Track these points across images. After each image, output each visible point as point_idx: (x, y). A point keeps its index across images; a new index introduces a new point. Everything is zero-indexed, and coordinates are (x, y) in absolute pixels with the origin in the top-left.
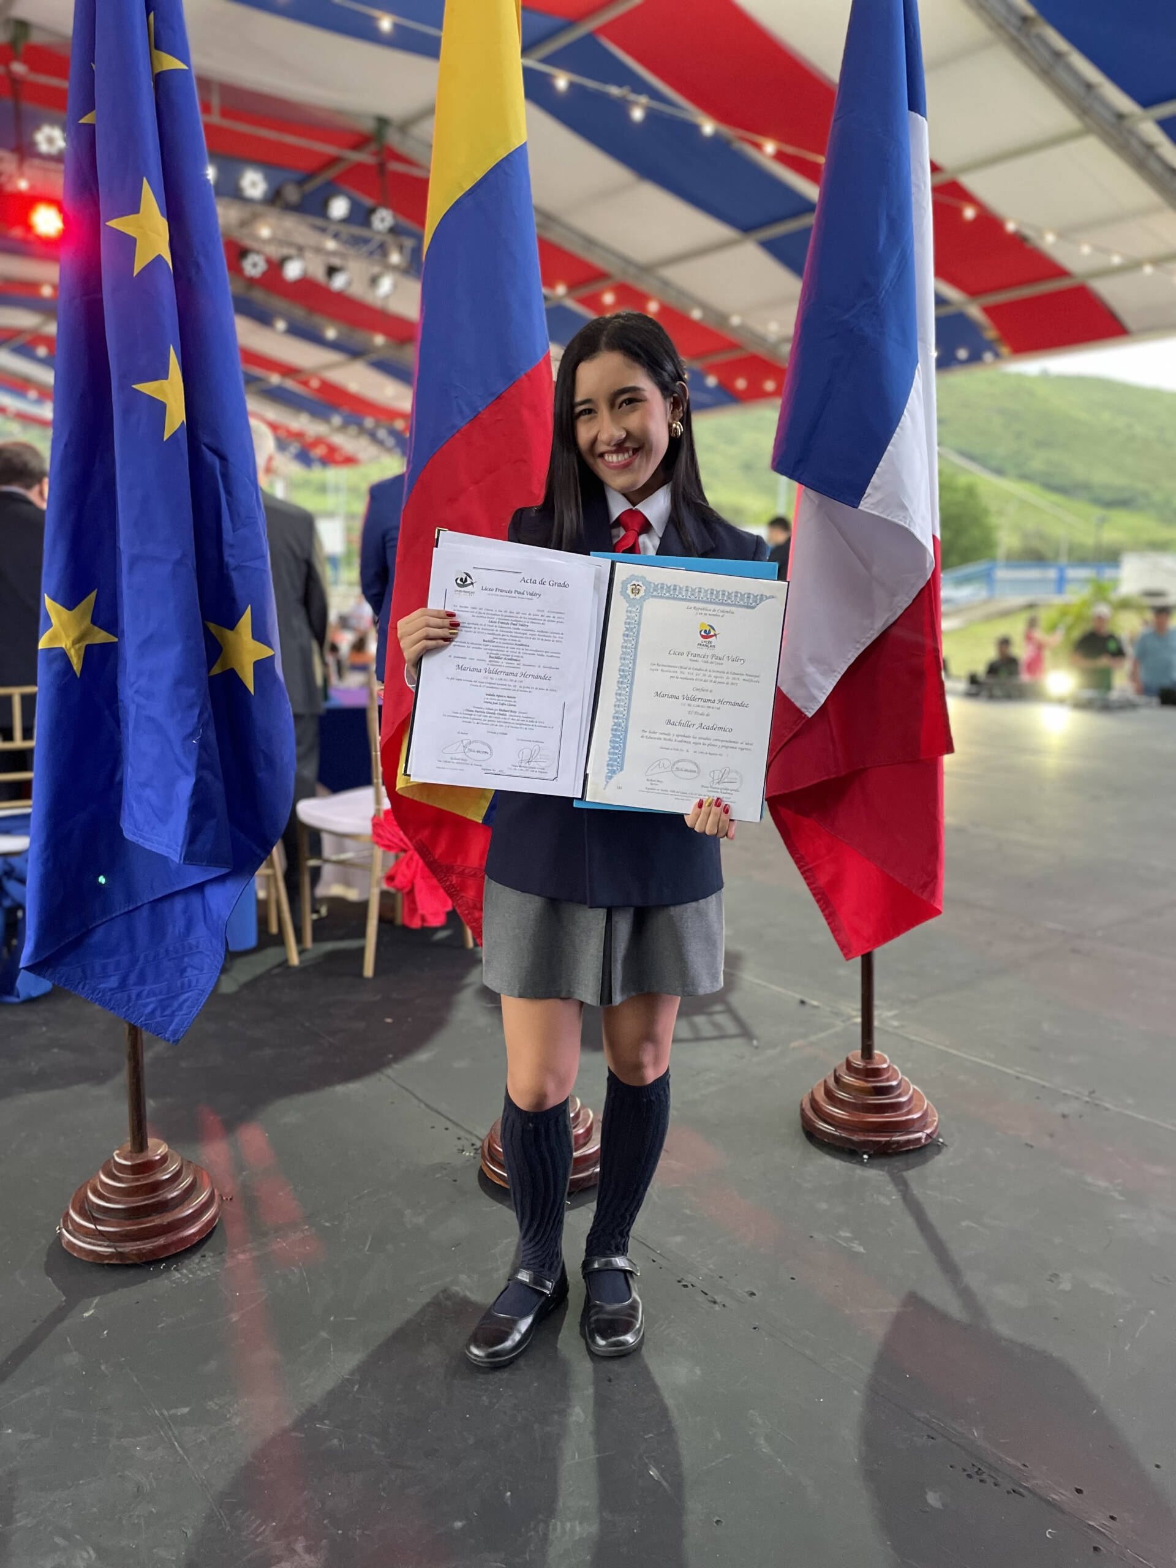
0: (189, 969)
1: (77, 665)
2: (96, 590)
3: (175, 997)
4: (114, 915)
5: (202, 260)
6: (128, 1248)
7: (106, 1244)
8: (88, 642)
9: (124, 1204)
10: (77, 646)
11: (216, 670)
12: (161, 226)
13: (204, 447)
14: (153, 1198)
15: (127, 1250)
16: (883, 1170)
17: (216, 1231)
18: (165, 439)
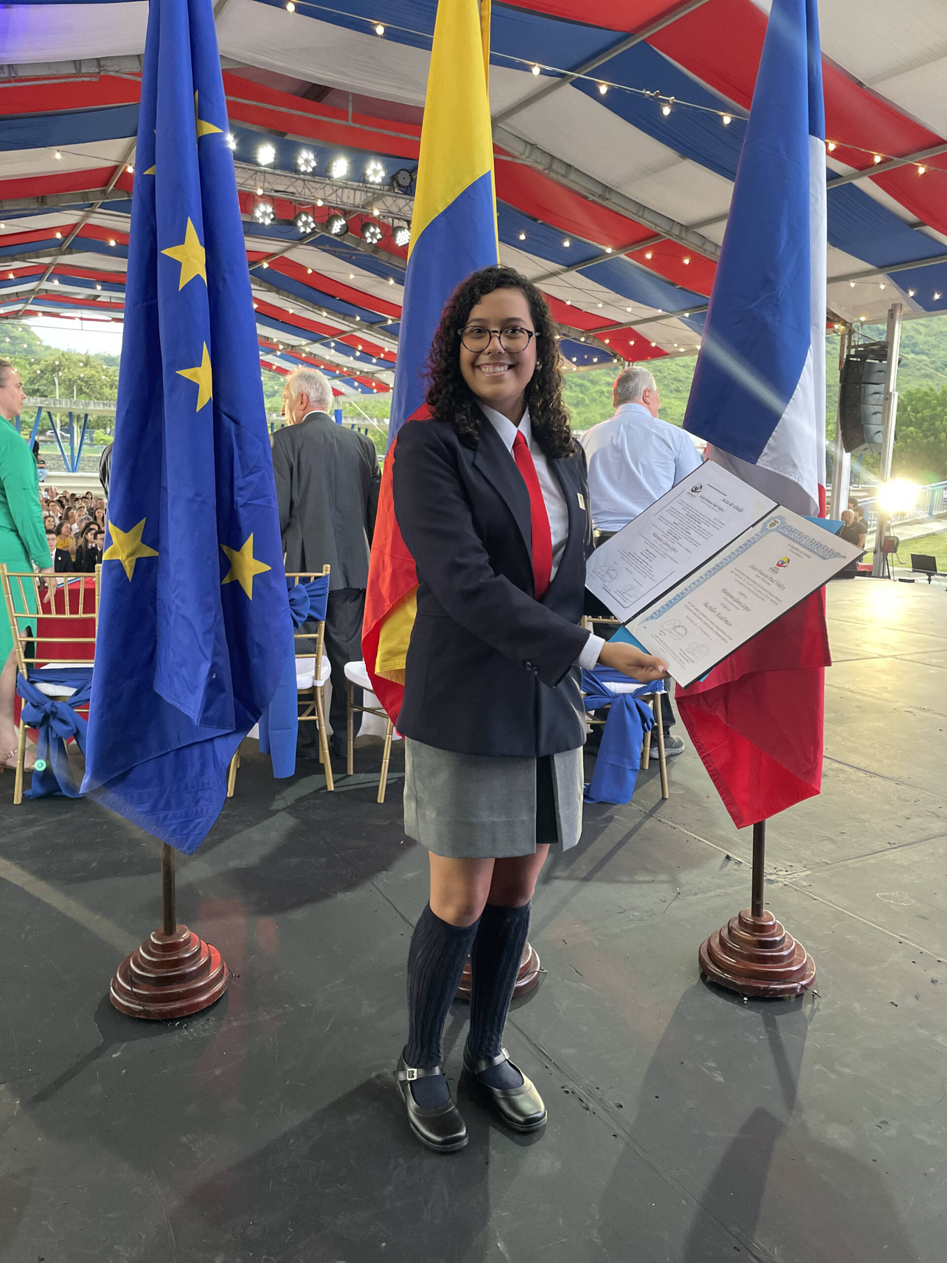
0: (202, 801)
1: (129, 573)
2: (145, 519)
3: (192, 821)
4: (150, 758)
5: (227, 276)
6: (153, 1007)
7: (138, 1002)
8: (138, 556)
9: (154, 973)
10: (130, 559)
11: (227, 580)
12: (201, 252)
13: (224, 416)
14: (175, 971)
15: (152, 1009)
16: (758, 1013)
17: (221, 1001)
18: (197, 411)
